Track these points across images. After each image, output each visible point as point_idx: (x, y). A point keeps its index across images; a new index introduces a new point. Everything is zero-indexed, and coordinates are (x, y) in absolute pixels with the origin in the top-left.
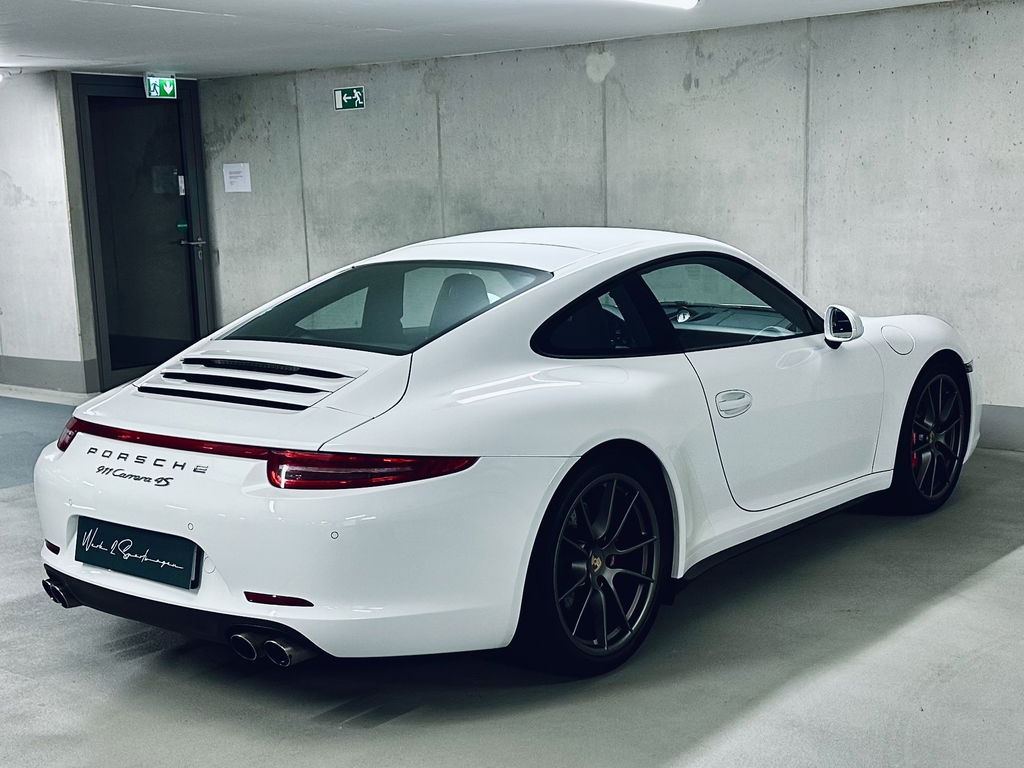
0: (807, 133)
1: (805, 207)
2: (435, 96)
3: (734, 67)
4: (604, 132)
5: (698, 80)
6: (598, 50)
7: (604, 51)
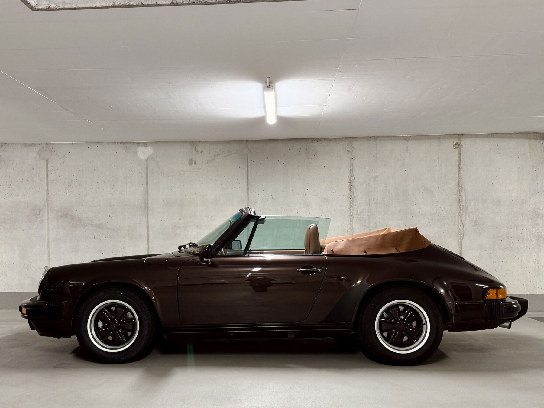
0: (247, 185)
2: (45, 161)
3: (213, 157)
4: (147, 182)
5: (196, 161)
6: (144, 145)
7: (147, 146)
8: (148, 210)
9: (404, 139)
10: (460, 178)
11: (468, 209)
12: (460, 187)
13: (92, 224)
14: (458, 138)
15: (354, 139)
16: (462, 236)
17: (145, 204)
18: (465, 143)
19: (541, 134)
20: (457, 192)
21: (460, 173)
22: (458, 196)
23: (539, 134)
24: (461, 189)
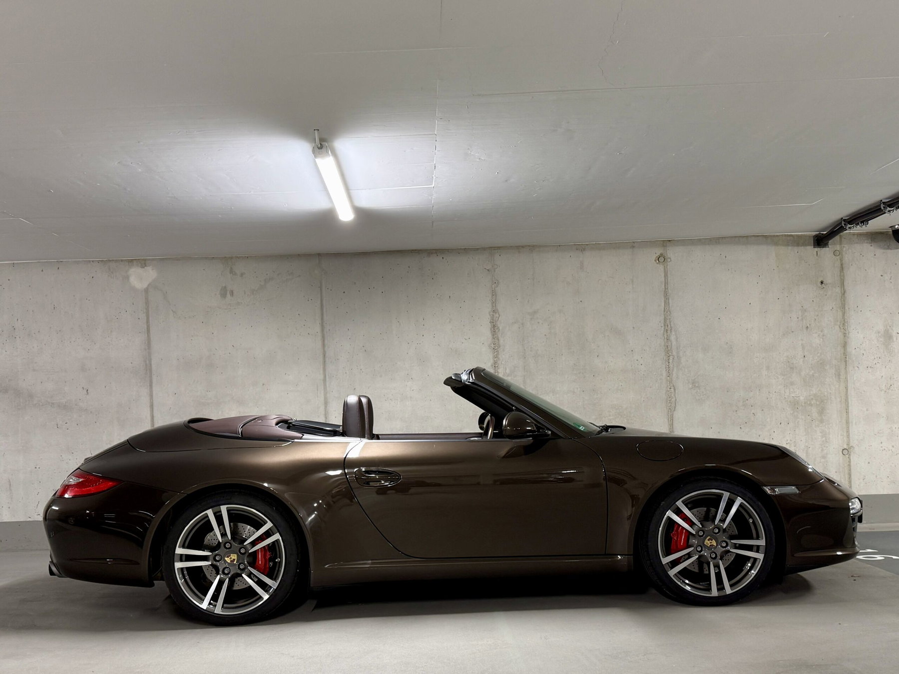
0: (323, 330)
1: (325, 380)
3: (263, 283)
4: (148, 327)
5: (232, 291)
6: (140, 265)
7: (146, 266)
8: (151, 377)
9: (577, 249)
10: (667, 312)
11: (682, 362)
12: (667, 326)
13: (53, 404)
14: (664, 246)
15: (496, 251)
16: (673, 405)
17: (146, 365)
18: (674, 254)
19: (795, 237)
20: (664, 334)
21: (667, 303)
22: (665, 340)
23: (792, 237)
24: (669, 330)
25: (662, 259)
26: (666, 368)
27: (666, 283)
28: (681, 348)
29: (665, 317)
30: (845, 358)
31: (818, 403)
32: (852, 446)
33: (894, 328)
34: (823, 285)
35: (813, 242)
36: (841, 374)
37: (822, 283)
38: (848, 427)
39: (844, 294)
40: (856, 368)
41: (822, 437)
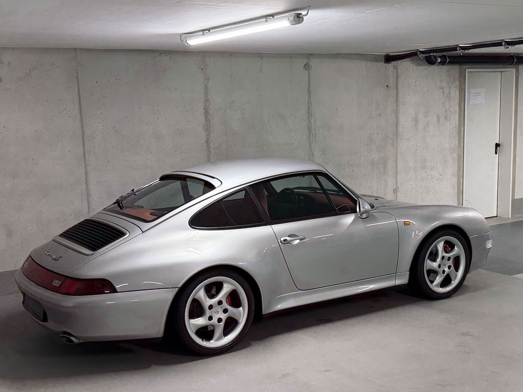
10: (309, 103)
11: (317, 137)
12: (309, 113)
14: (308, 57)
18: (314, 63)
19: (376, 56)
20: (308, 119)
21: (309, 97)
22: (309, 123)
23: (373, 56)
24: (311, 115)
25: (307, 67)
26: (308, 142)
27: (309, 84)
28: (317, 128)
29: (308, 108)
30: (397, 134)
31: (383, 162)
32: (398, 188)
33: (419, 116)
34: (388, 88)
35: (384, 59)
36: (395, 144)
37: (387, 86)
38: (396, 176)
39: (397, 94)
40: (402, 140)
41: (384, 184)
